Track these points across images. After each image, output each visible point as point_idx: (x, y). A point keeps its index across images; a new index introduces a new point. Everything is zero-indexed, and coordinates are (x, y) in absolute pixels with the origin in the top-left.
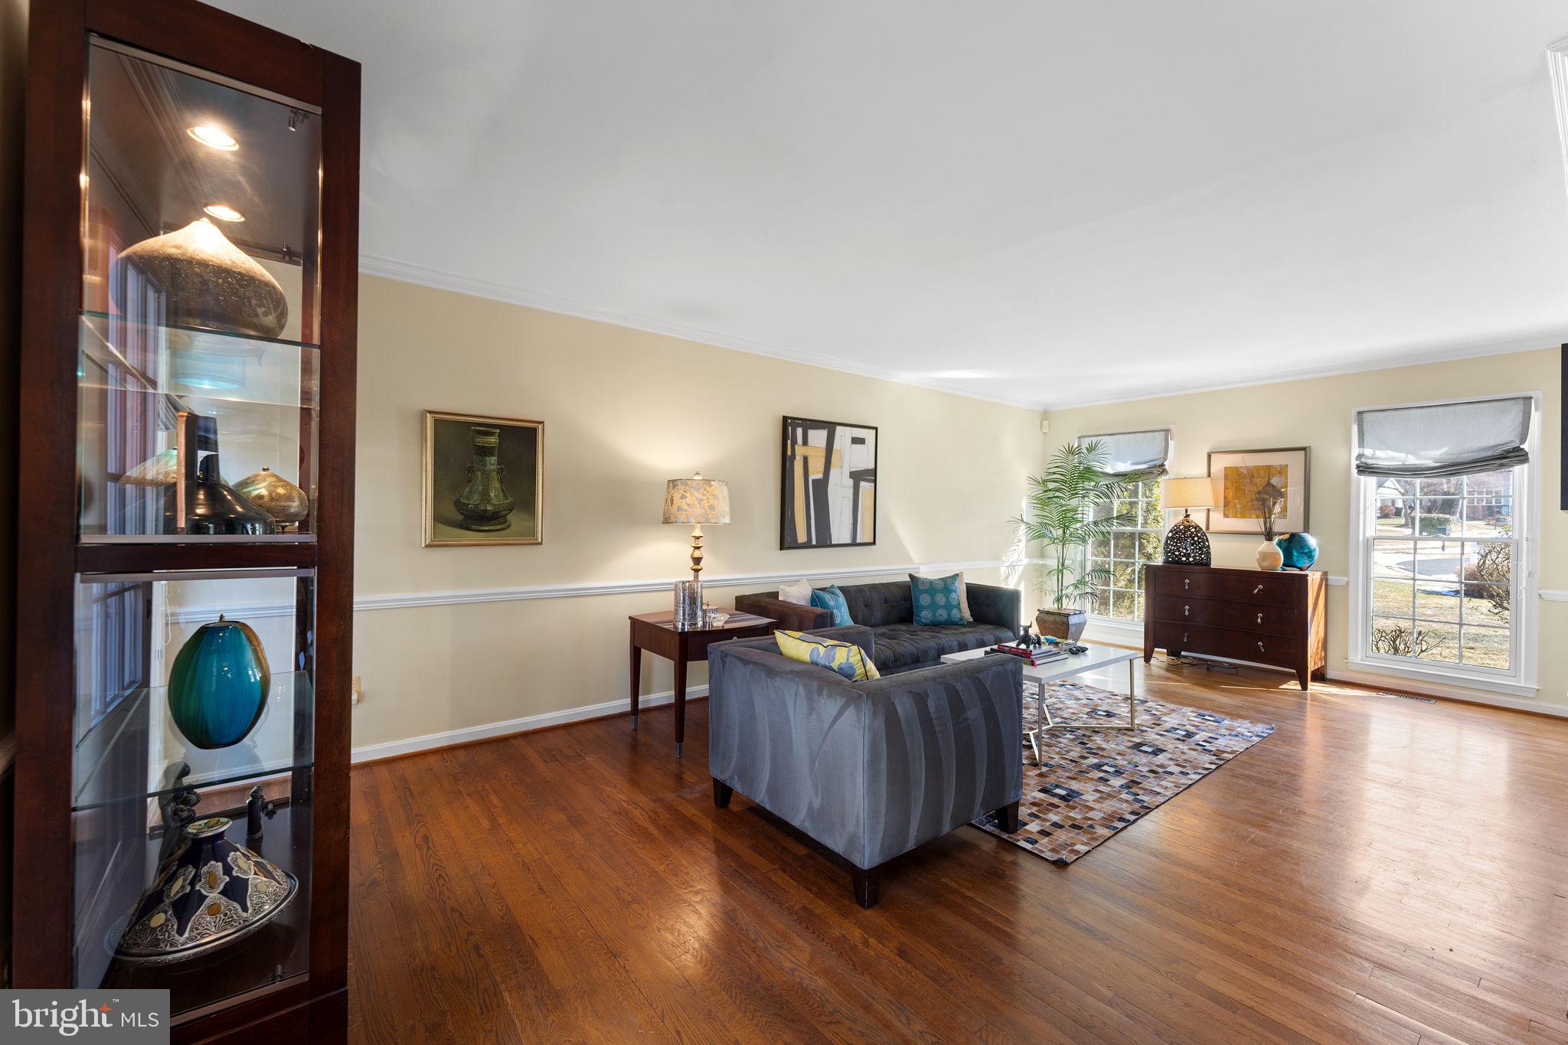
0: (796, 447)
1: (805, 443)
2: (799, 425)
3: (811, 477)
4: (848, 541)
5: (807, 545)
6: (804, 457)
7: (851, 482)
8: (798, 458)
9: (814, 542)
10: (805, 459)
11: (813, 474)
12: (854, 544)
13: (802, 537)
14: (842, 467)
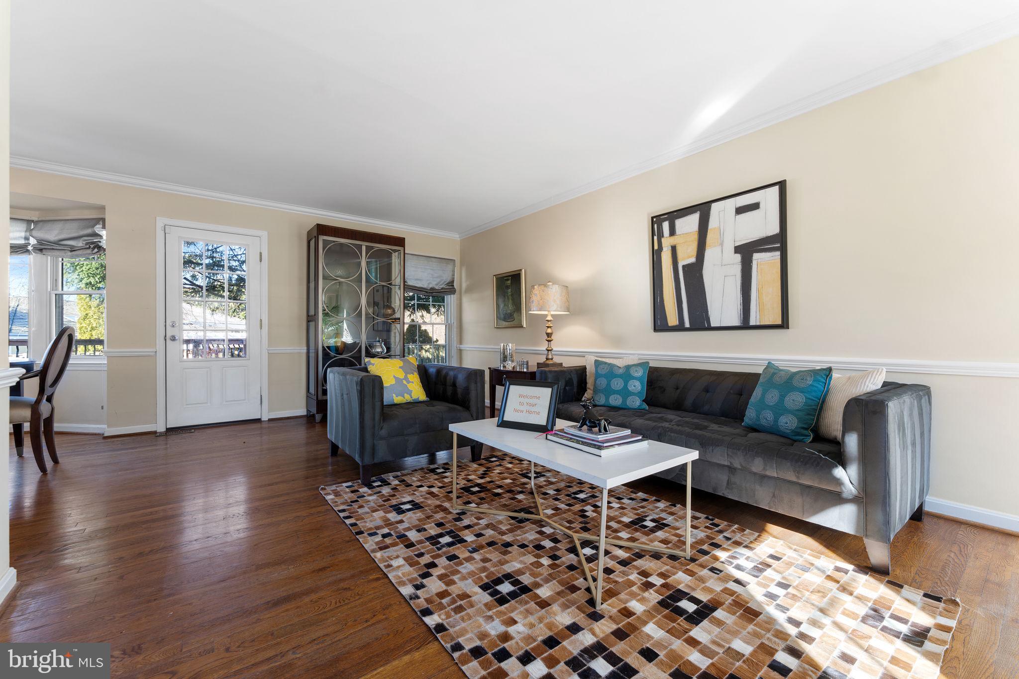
0: (663, 240)
1: (672, 232)
2: (665, 220)
3: (681, 264)
4: (736, 322)
5: (680, 328)
6: (672, 247)
7: (738, 257)
8: (665, 249)
9: (687, 325)
10: (674, 249)
11: (684, 259)
12: (745, 325)
13: (673, 320)
14: (722, 244)
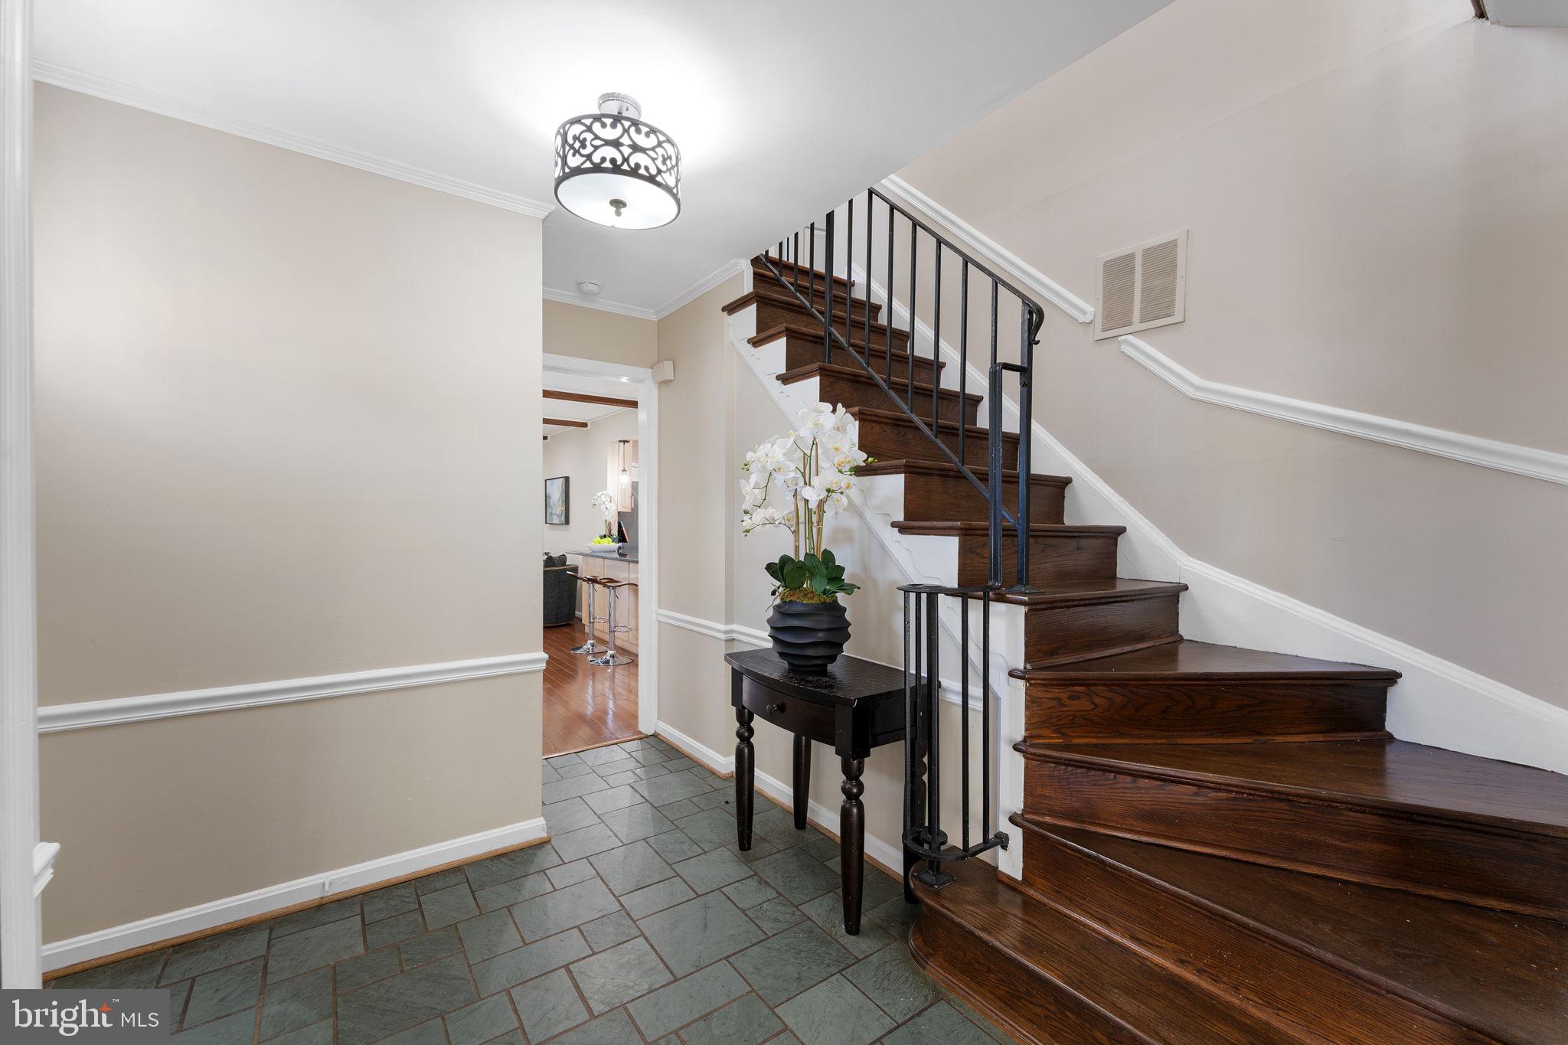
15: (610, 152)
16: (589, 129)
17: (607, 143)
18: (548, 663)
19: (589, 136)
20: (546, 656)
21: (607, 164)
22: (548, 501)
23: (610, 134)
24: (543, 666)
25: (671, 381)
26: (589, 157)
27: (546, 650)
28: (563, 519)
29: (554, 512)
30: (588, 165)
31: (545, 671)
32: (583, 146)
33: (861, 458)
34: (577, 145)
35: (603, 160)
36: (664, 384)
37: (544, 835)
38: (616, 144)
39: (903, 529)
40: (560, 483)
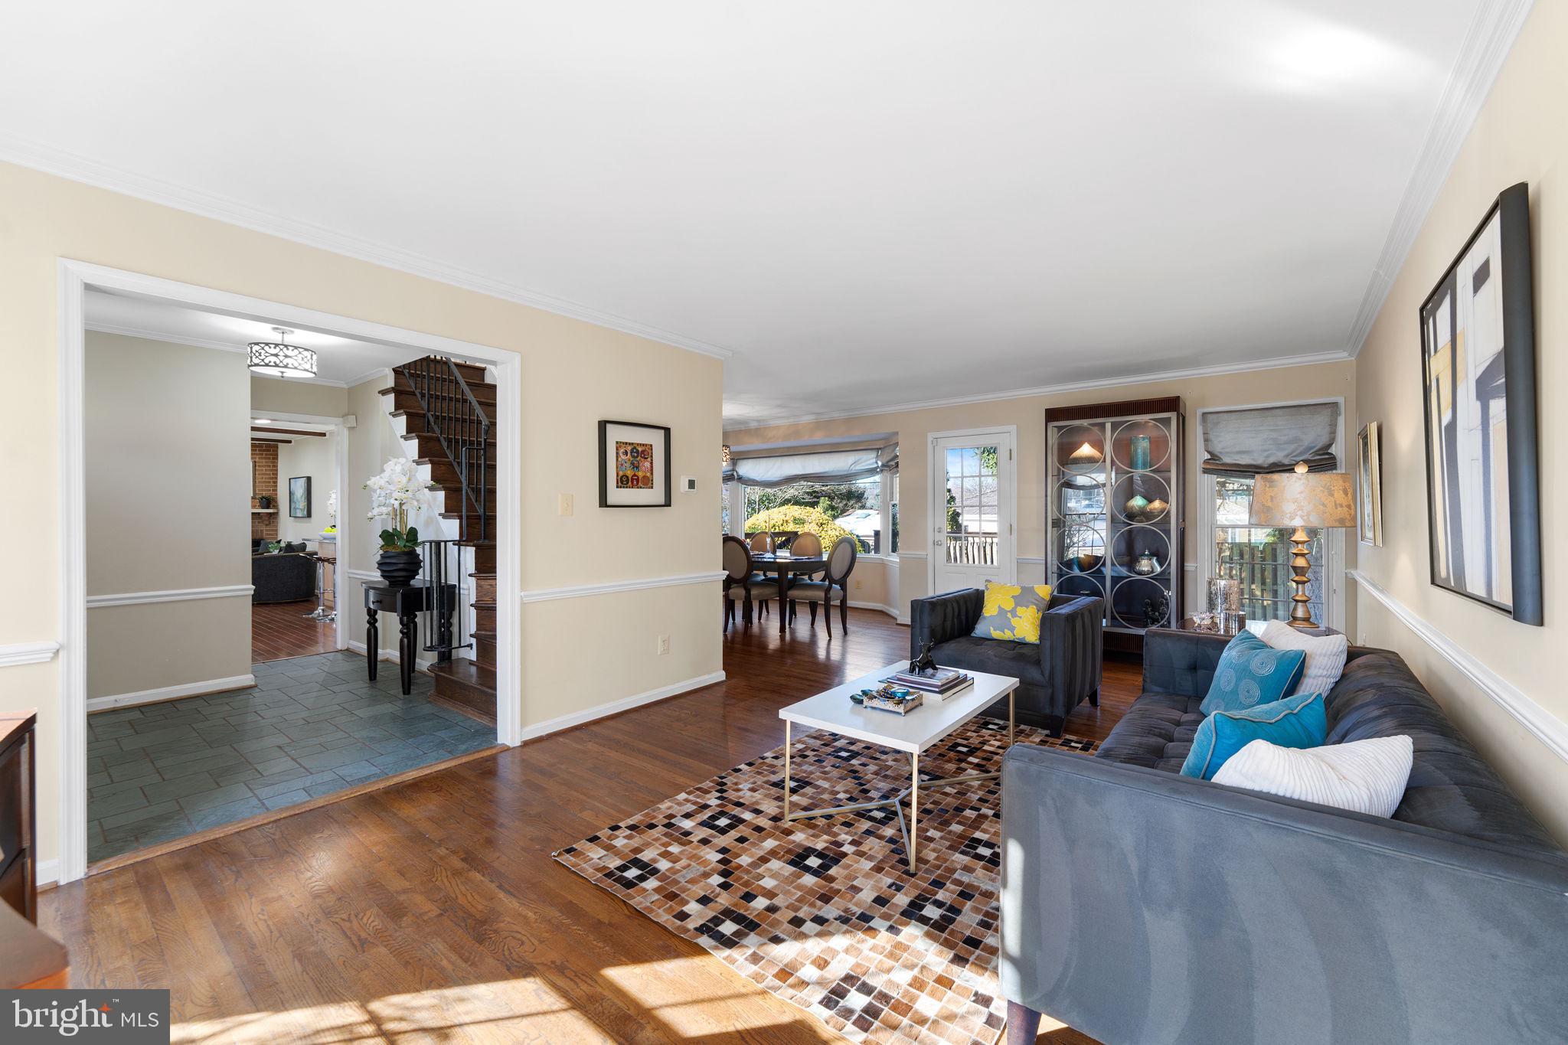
15: (273, 359)
16: (263, 349)
17: (272, 355)
18: (255, 590)
19: (263, 352)
20: (254, 587)
21: (272, 364)
22: (292, 497)
23: (273, 351)
24: (252, 592)
25: (354, 427)
26: (263, 360)
27: (253, 584)
28: (305, 513)
29: (297, 506)
30: (262, 363)
31: (253, 596)
32: (260, 355)
33: (431, 483)
34: (257, 354)
35: (270, 362)
36: (351, 429)
37: (253, 683)
38: (276, 355)
39: (444, 516)
40: (302, 482)
